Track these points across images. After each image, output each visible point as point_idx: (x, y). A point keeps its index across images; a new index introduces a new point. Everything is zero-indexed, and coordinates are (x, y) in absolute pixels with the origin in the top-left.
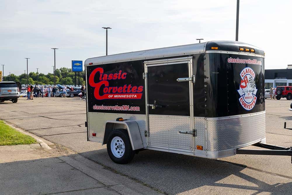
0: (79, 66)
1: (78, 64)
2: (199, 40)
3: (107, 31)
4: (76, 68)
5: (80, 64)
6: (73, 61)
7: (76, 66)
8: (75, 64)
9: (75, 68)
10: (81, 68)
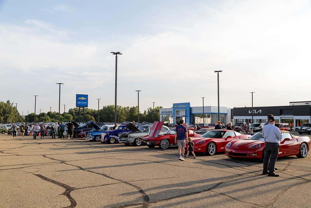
0: (84, 101)
1: (83, 98)
2: (217, 73)
3: (116, 56)
4: (81, 102)
5: (85, 99)
6: (77, 95)
7: (80, 100)
8: (79, 98)
9: (79, 103)
10: (87, 103)
